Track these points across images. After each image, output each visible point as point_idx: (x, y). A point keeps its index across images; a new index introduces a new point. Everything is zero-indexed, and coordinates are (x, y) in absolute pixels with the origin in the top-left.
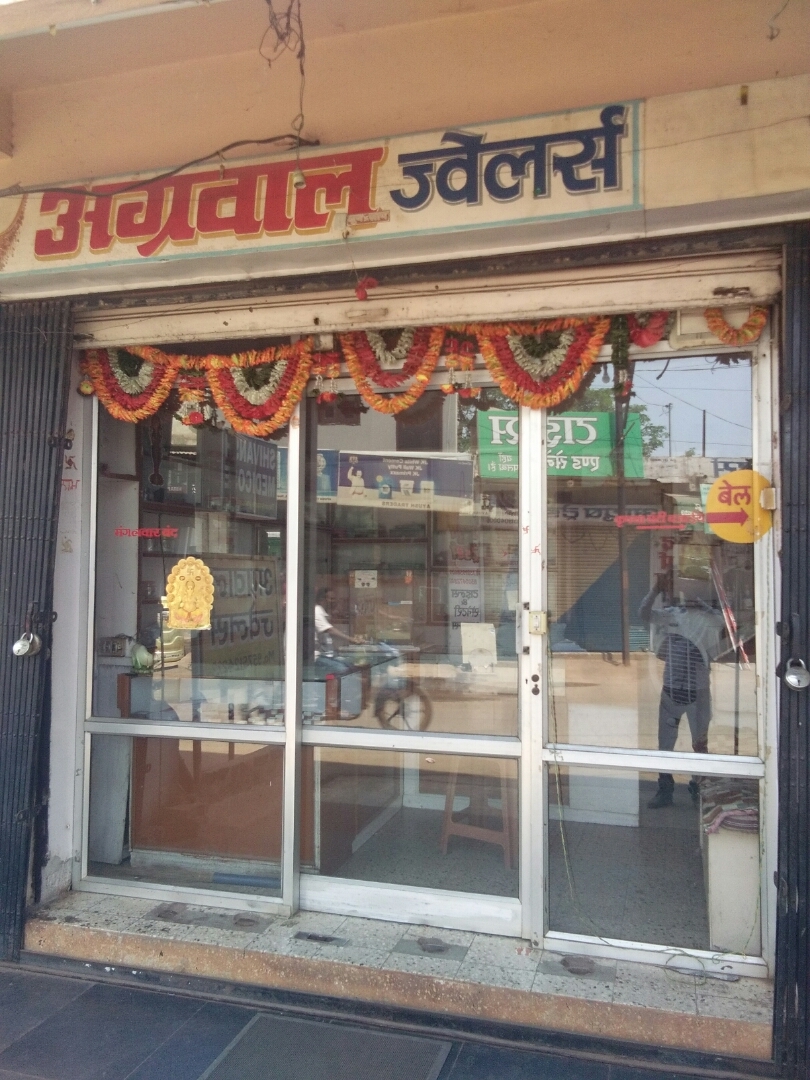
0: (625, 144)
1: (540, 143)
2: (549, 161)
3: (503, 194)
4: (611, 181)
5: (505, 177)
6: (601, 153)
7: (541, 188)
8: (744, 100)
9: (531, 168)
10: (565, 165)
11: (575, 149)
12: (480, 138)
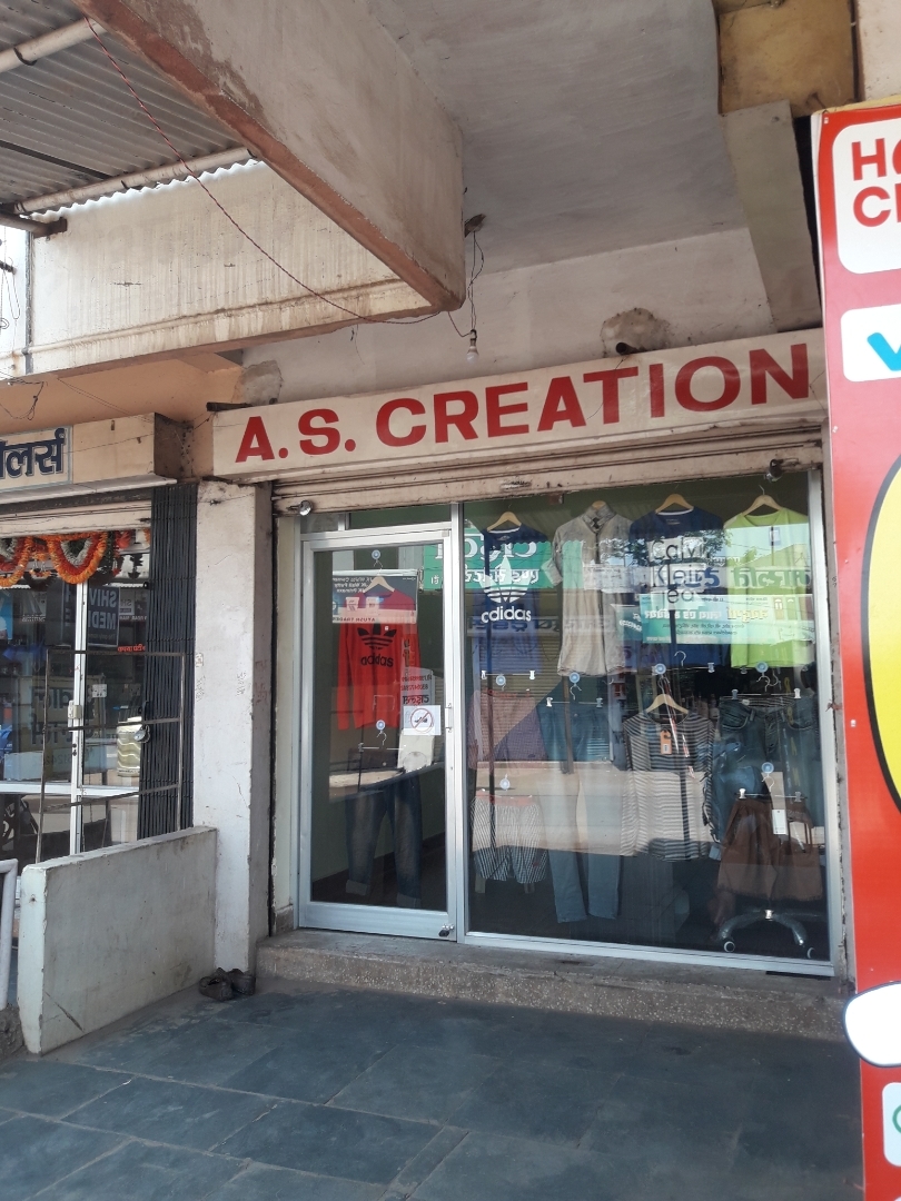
0: (65, 448)
1: (30, 446)
2: (34, 456)
3: (15, 473)
4: (59, 468)
5: (15, 465)
6: (55, 454)
7: (30, 472)
8: (113, 428)
9: (26, 459)
10: (40, 458)
11: (45, 450)
12: (5, 443)
